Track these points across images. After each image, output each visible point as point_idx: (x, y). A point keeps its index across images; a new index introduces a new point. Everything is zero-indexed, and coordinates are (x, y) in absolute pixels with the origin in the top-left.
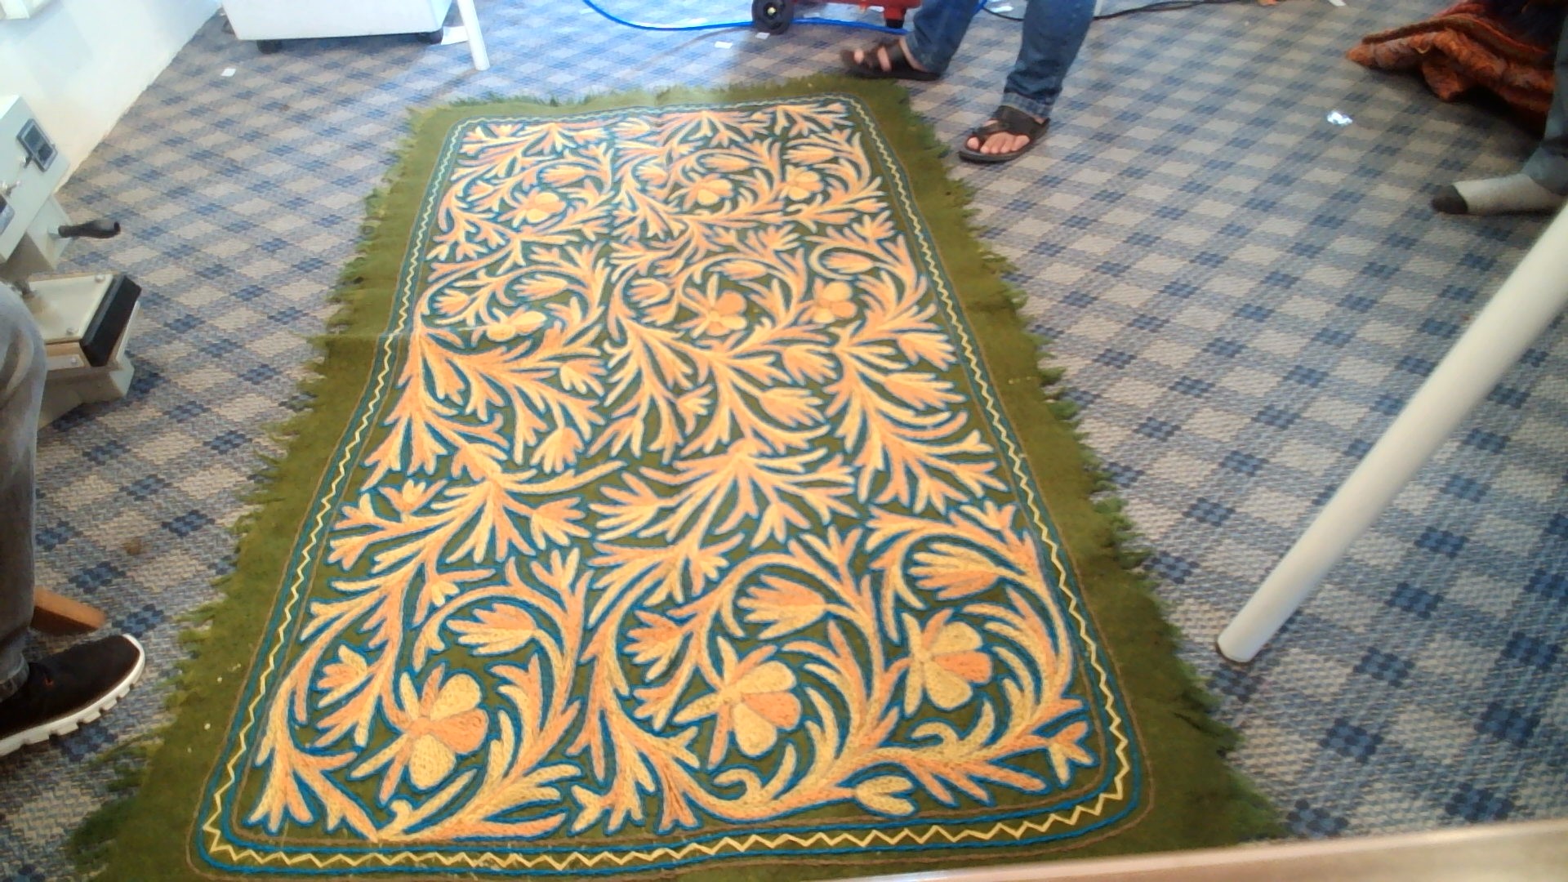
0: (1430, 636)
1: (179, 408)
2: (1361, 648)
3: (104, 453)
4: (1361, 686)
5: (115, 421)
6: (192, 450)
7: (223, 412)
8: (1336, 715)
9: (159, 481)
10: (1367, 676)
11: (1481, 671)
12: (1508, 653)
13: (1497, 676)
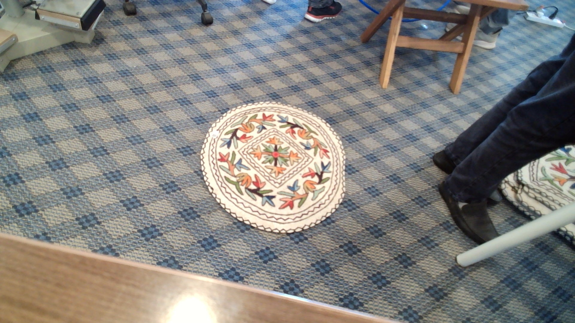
0: (530, 278)
1: (109, 54)
2: (505, 275)
3: (80, 63)
4: (500, 287)
5: (86, 52)
6: (112, 72)
7: (125, 61)
8: (489, 294)
9: (98, 80)
10: (504, 285)
11: (543, 295)
12: (554, 292)
13: (548, 299)
